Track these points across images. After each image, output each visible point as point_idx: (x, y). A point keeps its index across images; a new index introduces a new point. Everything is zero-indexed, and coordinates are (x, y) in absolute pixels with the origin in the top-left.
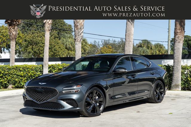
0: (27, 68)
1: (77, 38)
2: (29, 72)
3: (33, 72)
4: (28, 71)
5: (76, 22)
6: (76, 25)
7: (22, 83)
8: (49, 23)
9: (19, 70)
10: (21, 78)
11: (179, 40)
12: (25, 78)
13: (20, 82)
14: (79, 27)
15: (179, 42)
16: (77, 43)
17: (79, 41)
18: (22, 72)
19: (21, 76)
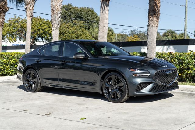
0: (10, 55)
1: (53, 23)
2: (11, 60)
3: (15, 59)
4: (11, 58)
5: (52, 7)
6: (52, 10)
7: (6, 71)
8: (30, 9)
9: (3, 57)
10: (5, 65)
11: (153, 24)
12: (9, 66)
13: (4, 70)
14: (55, 12)
15: (153, 26)
16: (54, 29)
17: (56, 27)
18: (5, 60)
19: (5, 64)
